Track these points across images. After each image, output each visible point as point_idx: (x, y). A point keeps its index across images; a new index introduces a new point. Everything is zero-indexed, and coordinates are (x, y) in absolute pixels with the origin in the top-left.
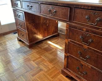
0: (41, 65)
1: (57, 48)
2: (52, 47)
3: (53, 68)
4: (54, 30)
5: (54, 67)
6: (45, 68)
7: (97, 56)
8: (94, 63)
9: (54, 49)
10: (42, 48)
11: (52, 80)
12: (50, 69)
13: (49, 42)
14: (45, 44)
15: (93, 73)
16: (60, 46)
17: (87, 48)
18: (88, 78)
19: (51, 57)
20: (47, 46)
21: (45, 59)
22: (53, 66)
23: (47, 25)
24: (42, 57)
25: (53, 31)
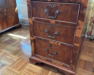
0: (2, 60)
1: (21, 39)
2: (14, 38)
3: (18, 59)
4: (14, 20)
5: (20, 58)
6: (9, 62)
7: (66, 28)
8: (64, 38)
9: (17, 40)
10: (2, 41)
11: (19, 72)
12: (15, 62)
13: (11, 35)
14: (6, 37)
15: (64, 51)
16: (24, 36)
17: (54, 23)
18: (59, 58)
19: (15, 49)
20: (8, 38)
21: (7, 52)
22: (18, 58)
23: (5, 15)
24: (3, 51)
25: (14, 22)
